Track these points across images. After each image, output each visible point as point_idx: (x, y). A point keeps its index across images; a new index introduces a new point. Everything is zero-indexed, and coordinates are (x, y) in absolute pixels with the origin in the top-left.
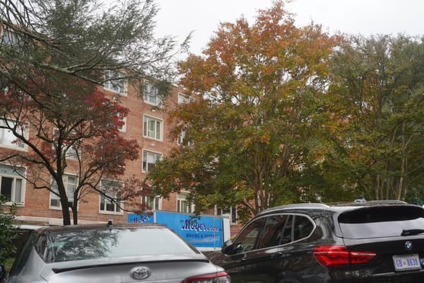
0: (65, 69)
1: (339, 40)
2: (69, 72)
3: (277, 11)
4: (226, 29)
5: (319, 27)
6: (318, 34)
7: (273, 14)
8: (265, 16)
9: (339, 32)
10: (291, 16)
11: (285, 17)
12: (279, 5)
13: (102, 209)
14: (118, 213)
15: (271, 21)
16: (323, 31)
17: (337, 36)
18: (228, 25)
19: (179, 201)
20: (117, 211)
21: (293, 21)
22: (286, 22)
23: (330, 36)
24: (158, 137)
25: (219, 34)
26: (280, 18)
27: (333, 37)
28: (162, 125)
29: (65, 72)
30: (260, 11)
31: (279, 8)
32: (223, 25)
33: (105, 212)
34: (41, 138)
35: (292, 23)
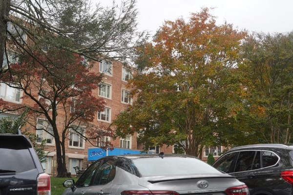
0: (76, 51)
1: (244, 34)
2: (78, 52)
3: (204, 15)
4: (168, 25)
5: (231, 26)
6: (231, 31)
7: (201, 16)
8: (196, 17)
9: (245, 30)
10: (214, 18)
11: (209, 19)
12: (206, 10)
13: (71, 145)
14: (81, 148)
15: (200, 21)
16: (234, 28)
17: (243, 32)
18: (170, 22)
19: (121, 140)
20: (80, 146)
21: (214, 22)
22: (210, 22)
23: (238, 32)
24: (108, 96)
25: (163, 29)
26: (206, 19)
27: (240, 33)
28: (111, 88)
29: (76, 53)
30: (193, 14)
31: (205, 12)
32: (166, 22)
33: (72, 147)
34: (41, 95)
35: (214, 23)
